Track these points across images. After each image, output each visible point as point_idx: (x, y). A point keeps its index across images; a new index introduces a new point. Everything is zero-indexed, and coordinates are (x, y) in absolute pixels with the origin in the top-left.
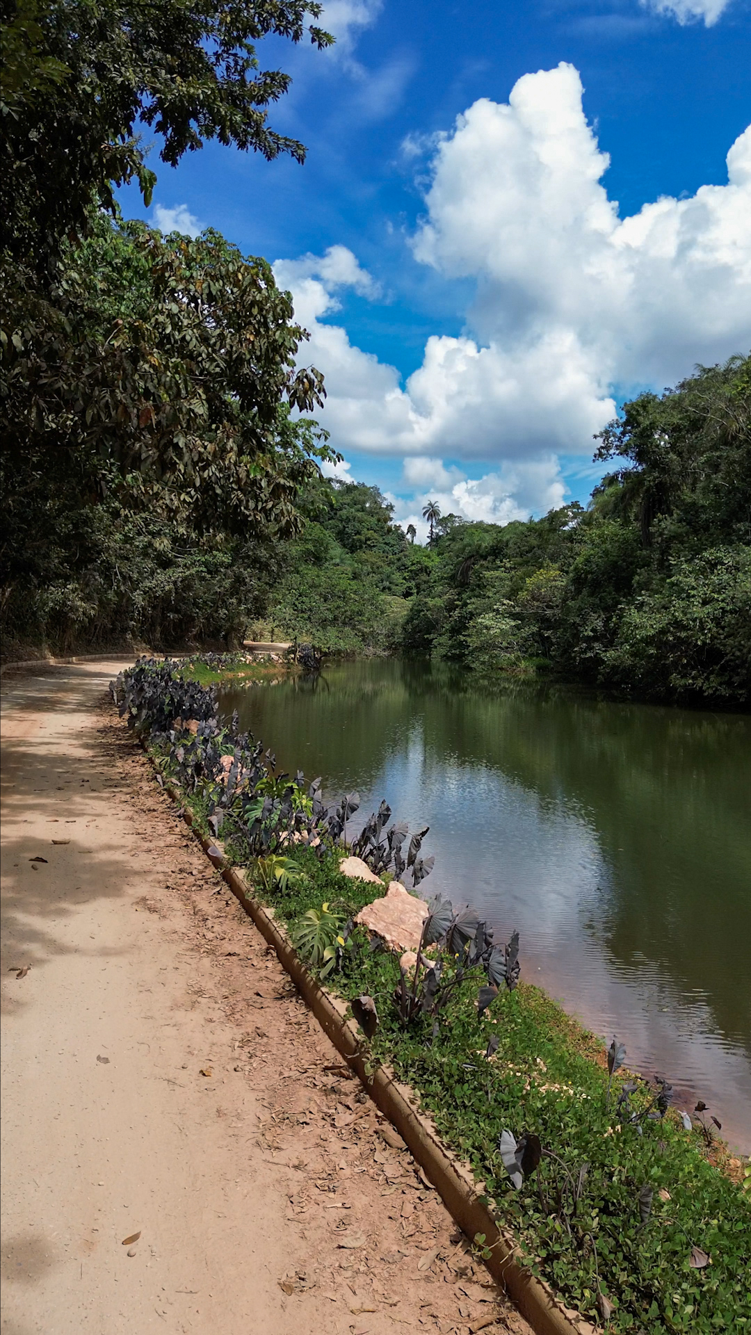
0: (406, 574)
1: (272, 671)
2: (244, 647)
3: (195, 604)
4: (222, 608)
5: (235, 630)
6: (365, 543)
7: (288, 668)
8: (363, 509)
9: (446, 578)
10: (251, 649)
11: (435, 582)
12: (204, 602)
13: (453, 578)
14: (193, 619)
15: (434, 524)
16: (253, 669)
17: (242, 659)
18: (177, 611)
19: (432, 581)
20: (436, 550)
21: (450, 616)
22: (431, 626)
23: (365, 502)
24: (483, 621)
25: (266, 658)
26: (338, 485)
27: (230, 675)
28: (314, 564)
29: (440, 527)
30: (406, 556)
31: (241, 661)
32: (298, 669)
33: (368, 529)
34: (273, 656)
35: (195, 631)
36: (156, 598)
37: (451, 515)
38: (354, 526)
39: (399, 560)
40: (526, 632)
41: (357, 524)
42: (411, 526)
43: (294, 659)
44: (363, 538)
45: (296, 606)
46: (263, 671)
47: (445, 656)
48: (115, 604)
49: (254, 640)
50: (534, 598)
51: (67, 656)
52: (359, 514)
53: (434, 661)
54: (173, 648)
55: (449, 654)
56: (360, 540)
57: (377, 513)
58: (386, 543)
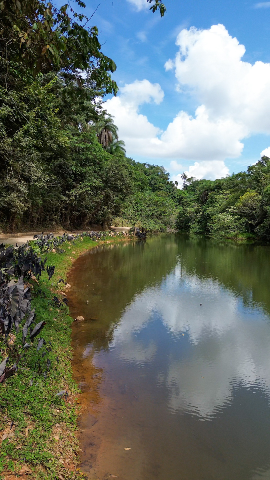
0: (175, 200)
1: (123, 240)
2: (111, 229)
3: (87, 208)
4: (100, 211)
5: (106, 221)
6: (159, 188)
7: (131, 239)
8: (158, 175)
9: (195, 200)
10: (114, 230)
11: (190, 202)
12: (91, 207)
13: (198, 200)
14: (86, 215)
15: (185, 181)
16: (114, 239)
17: (109, 234)
18: (78, 211)
19: (189, 201)
20: (186, 191)
21: (197, 216)
22: (189, 220)
23: (158, 173)
24: (221, 216)
25: (121, 234)
26: (148, 166)
27: (102, 242)
28: (141, 191)
29: (188, 182)
30: (175, 193)
31: (109, 235)
32: (136, 239)
33: (160, 183)
34: (124, 233)
35: (87, 221)
36: (67, 204)
37: (192, 177)
38: (154, 181)
39: (172, 194)
40: (242, 221)
41: (155, 181)
42: (176, 182)
43: (134, 234)
44: (158, 186)
45: (135, 209)
46: (119, 240)
47: (196, 232)
48: (41, 205)
49: (115, 226)
50: (244, 206)
51: (15, 233)
52: (156, 177)
53: (190, 235)
54: (77, 229)
55: (198, 232)
56: (156, 187)
57: (163, 176)
58: (167, 188)
